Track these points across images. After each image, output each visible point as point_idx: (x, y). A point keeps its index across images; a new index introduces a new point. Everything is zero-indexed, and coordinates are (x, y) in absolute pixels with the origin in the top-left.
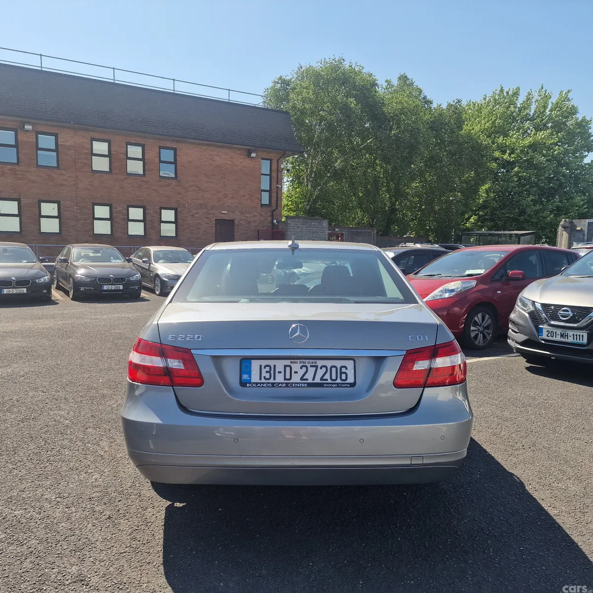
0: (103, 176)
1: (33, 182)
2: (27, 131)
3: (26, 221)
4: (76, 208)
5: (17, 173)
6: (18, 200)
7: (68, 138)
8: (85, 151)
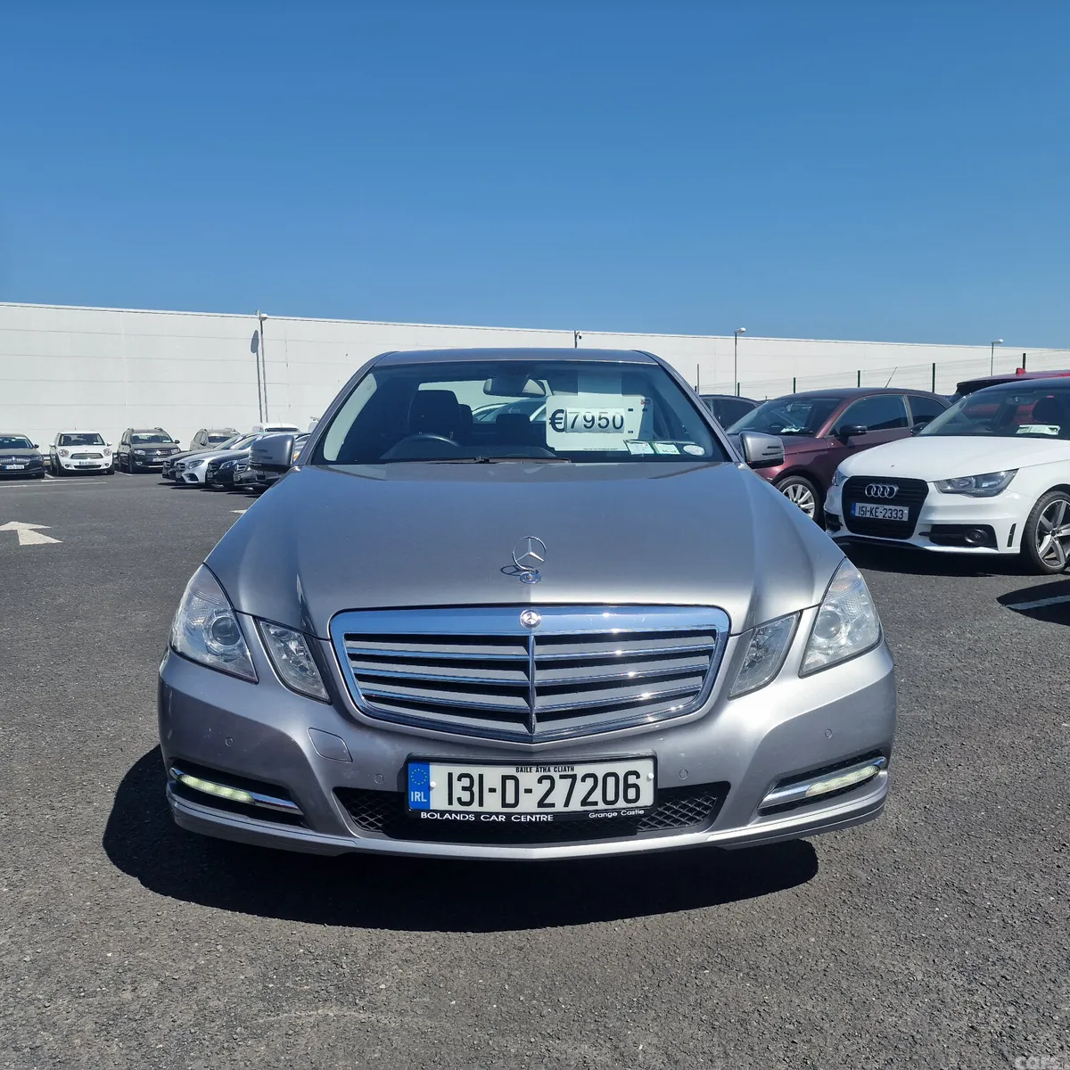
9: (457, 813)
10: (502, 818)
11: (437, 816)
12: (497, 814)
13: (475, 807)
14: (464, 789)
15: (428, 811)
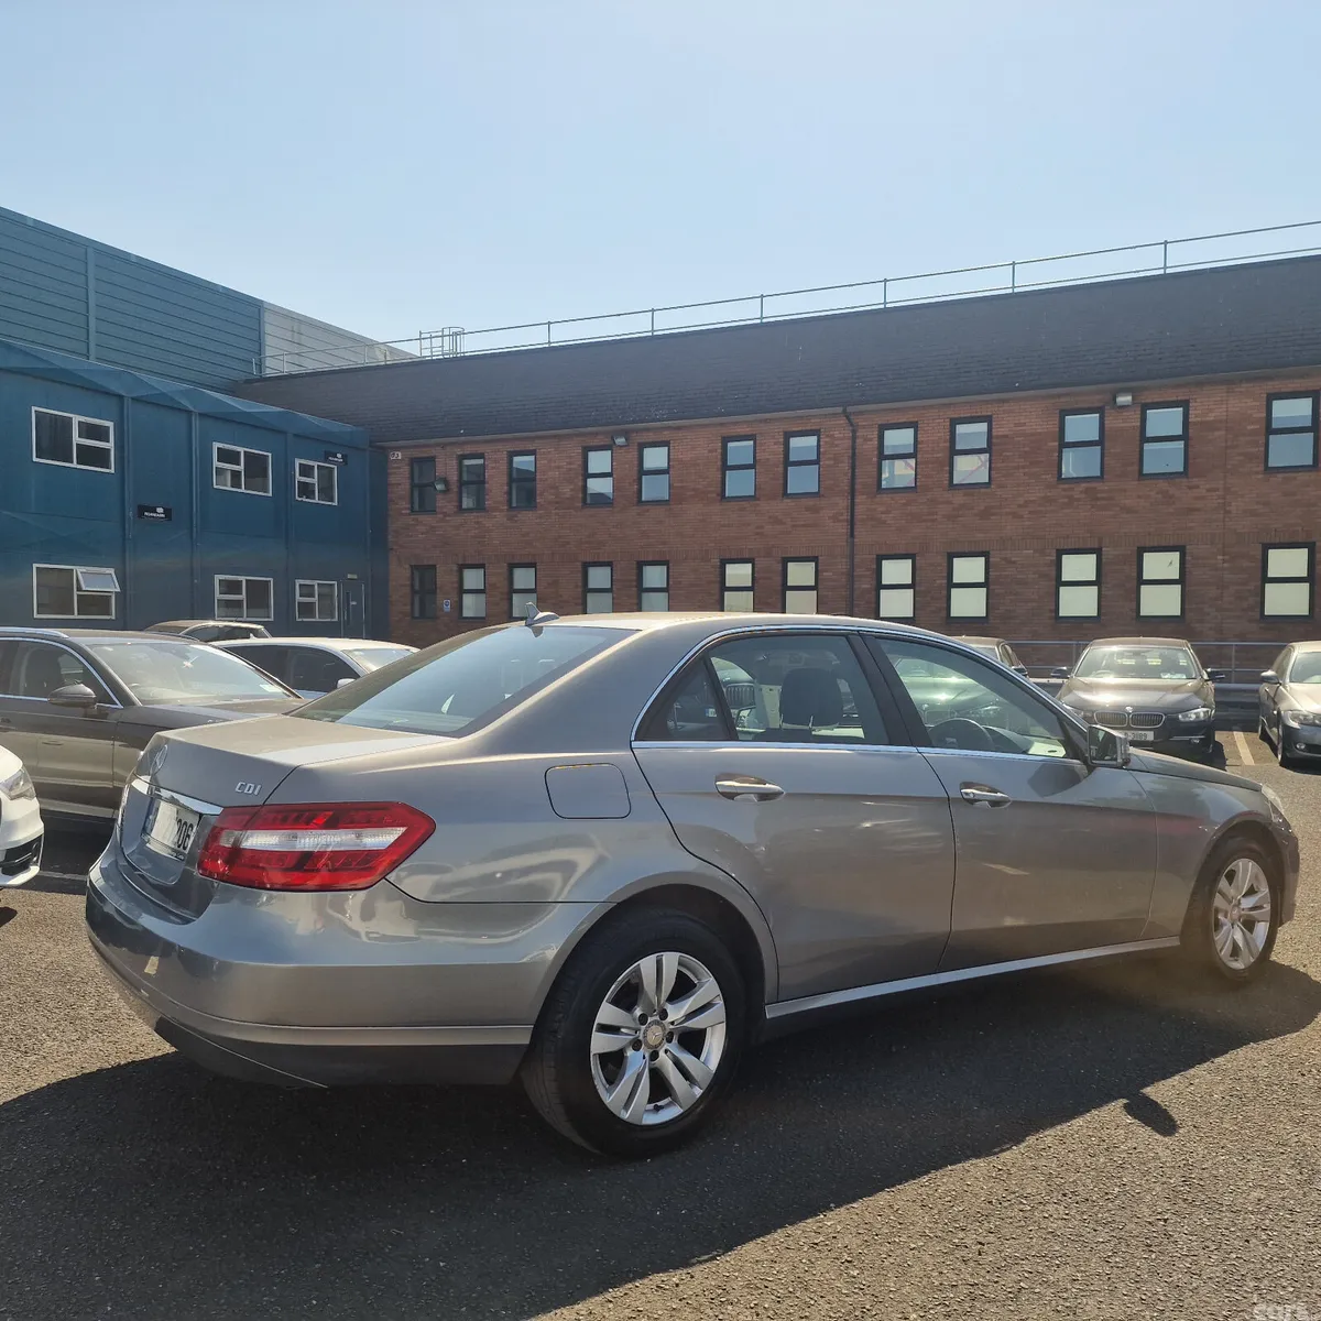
0: (1295, 478)
1: (1129, 510)
2: (1123, 407)
3: (1110, 593)
4: (1220, 557)
5: (1099, 495)
6: (1098, 551)
7: (1213, 406)
8: (1249, 427)
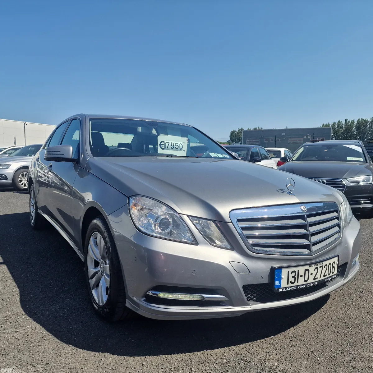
9: (290, 287)
10: (304, 286)
11: (284, 290)
12: (303, 285)
13: (296, 284)
14: (293, 277)
15: (281, 289)
